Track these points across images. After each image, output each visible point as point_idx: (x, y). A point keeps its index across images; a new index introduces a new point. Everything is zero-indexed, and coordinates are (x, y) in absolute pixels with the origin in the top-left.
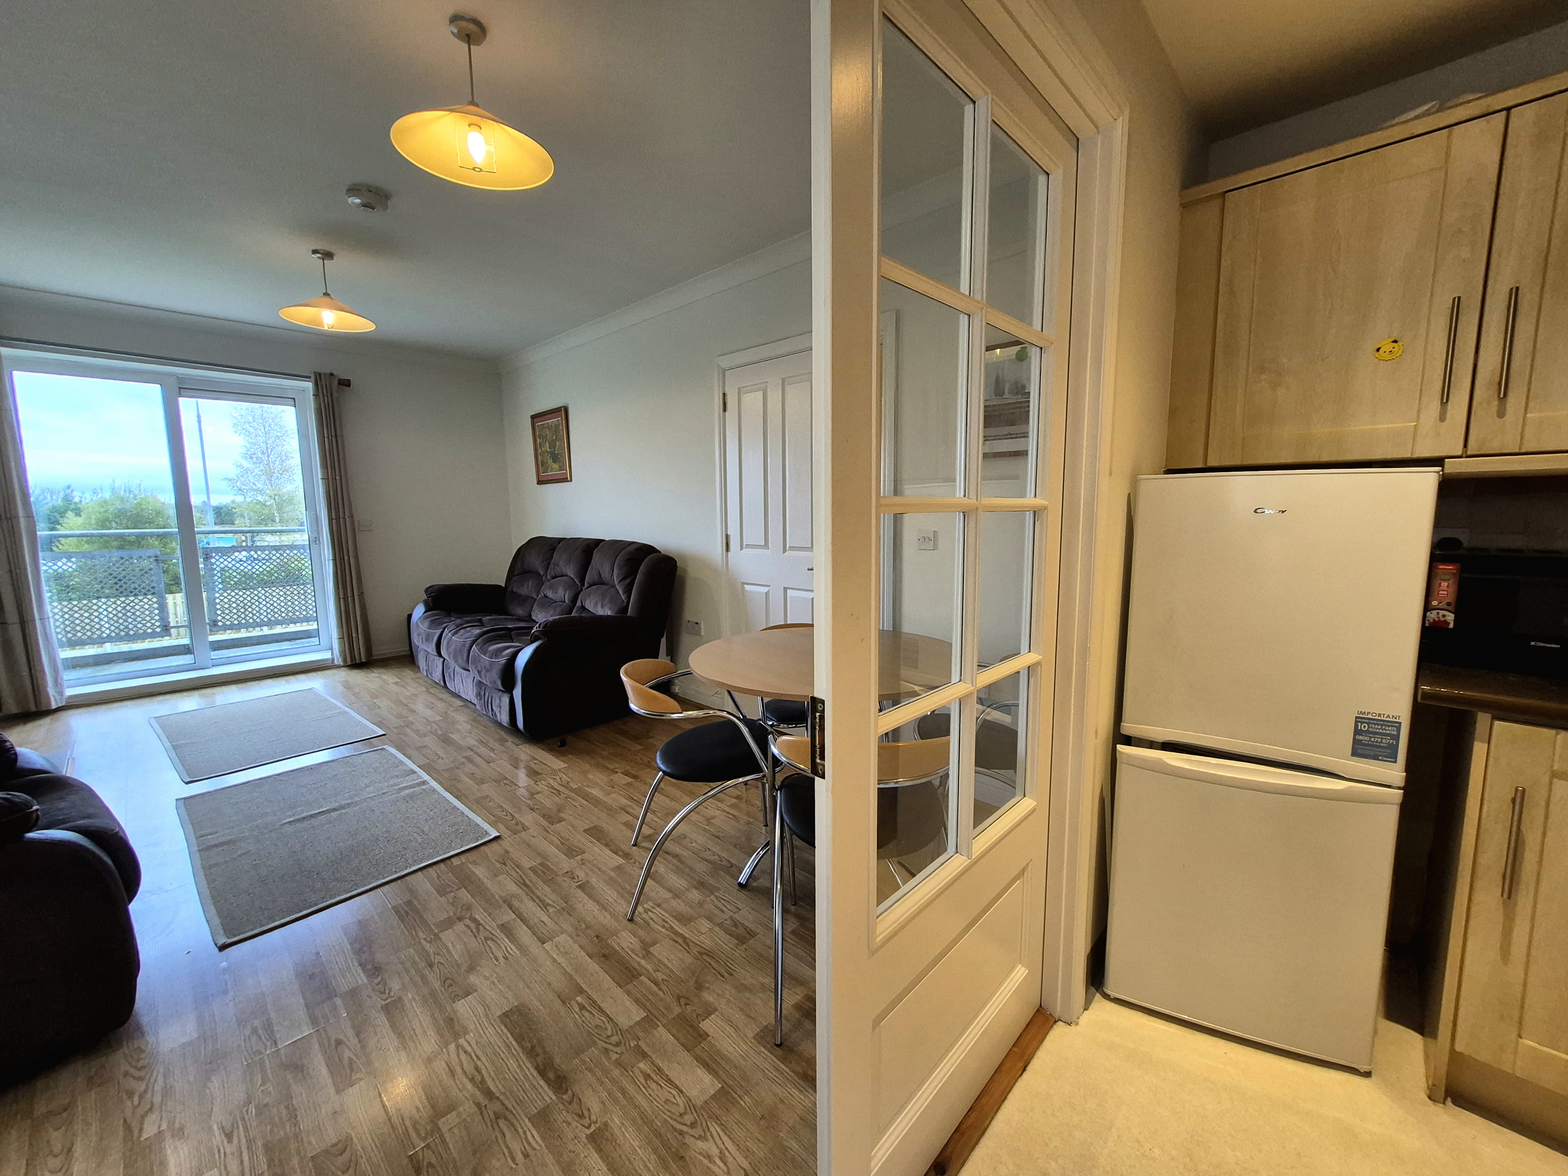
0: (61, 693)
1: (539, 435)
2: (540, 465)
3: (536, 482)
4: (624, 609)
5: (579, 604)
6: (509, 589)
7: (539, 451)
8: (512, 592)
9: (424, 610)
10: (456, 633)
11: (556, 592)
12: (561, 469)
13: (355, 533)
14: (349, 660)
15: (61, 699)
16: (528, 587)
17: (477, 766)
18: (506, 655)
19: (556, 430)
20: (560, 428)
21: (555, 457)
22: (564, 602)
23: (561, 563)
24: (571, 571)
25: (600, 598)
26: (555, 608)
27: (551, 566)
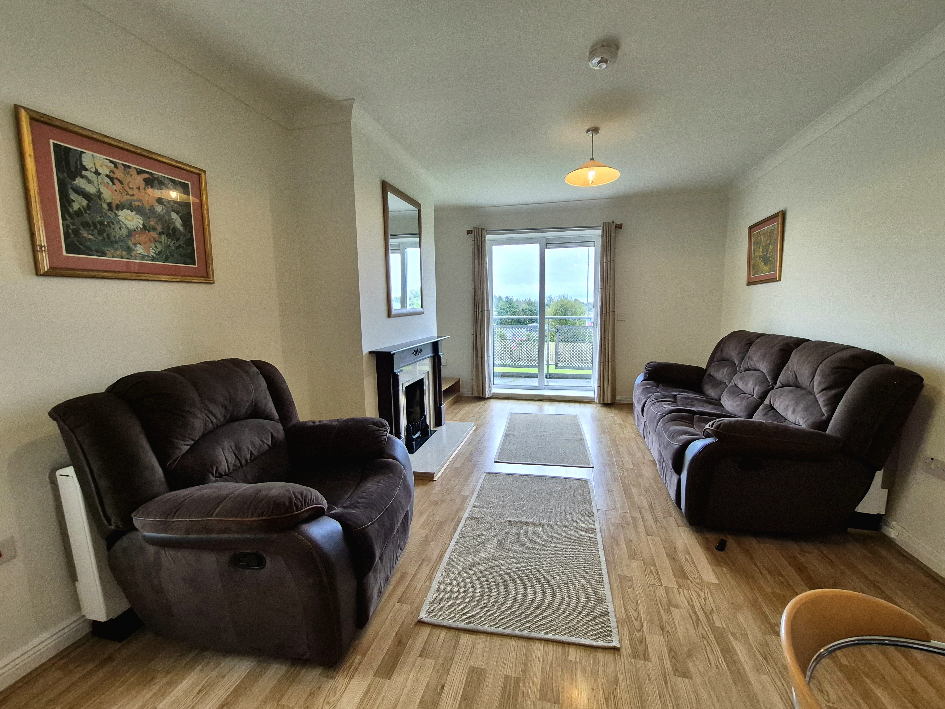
0: (490, 391)
1: (754, 242)
2: (751, 267)
3: (746, 283)
4: (823, 425)
5: (767, 402)
6: (707, 373)
7: (753, 256)
8: (710, 375)
9: (642, 379)
10: (654, 404)
11: (746, 385)
12: (771, 270)
13: (614, 322)
14: (601, 401)
15: (490, 394)
16: (723, 373)
17: (637, 533)
18: (681, 440)
19: (770, 235)
20: (775, 232)
21: (767, 260)
22: (753, 395)
23: (755, 359)
24: (764, 367)
25: (793, 402)
26: (742, 399)
27: (746, 359)
